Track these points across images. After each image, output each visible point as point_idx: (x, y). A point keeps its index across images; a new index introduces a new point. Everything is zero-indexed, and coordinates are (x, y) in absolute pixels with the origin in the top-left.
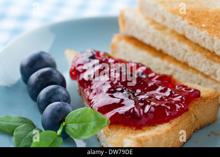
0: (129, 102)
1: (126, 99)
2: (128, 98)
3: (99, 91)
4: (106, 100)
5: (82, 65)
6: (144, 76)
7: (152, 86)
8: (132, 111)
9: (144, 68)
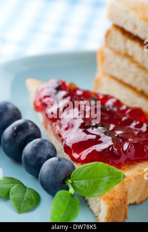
0: (106, 138)
1: (102, 135)
2: (104, 135)
3: (70, 125)
4: (80, 137)
5: (49, 96)
6: (115, 109)
7: (125, 120)
8: (110, 149)
9: (113, 100)
